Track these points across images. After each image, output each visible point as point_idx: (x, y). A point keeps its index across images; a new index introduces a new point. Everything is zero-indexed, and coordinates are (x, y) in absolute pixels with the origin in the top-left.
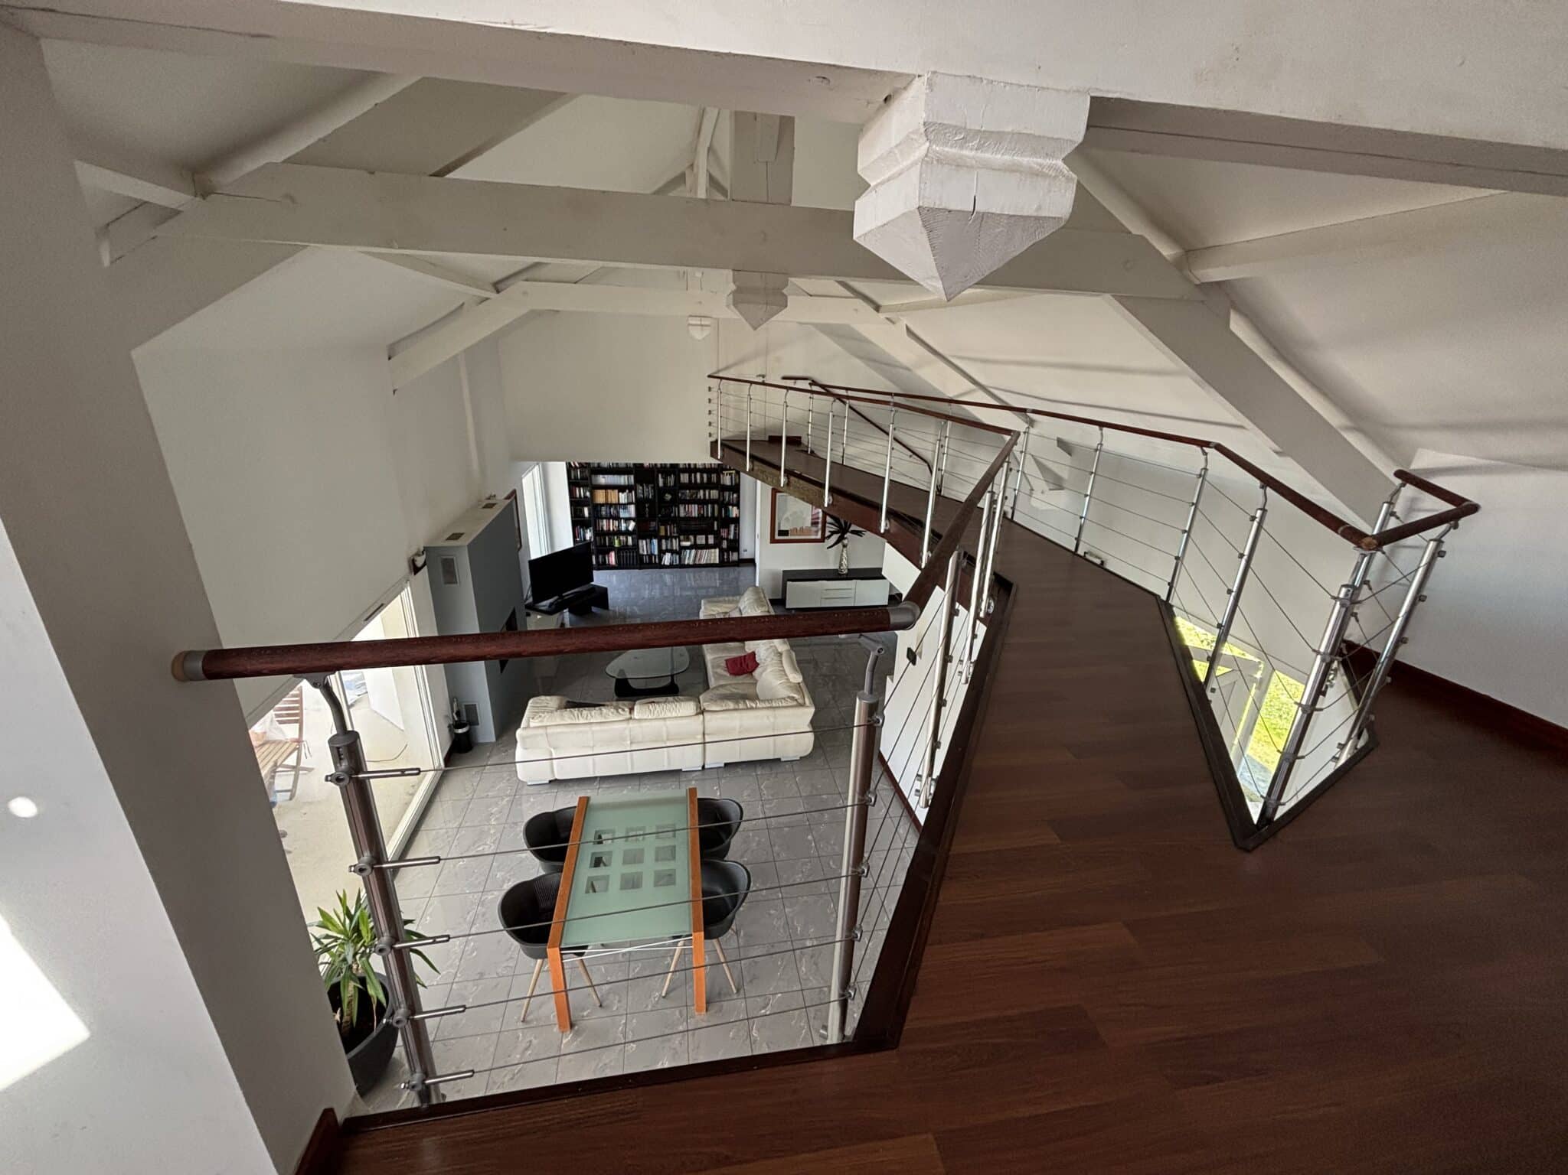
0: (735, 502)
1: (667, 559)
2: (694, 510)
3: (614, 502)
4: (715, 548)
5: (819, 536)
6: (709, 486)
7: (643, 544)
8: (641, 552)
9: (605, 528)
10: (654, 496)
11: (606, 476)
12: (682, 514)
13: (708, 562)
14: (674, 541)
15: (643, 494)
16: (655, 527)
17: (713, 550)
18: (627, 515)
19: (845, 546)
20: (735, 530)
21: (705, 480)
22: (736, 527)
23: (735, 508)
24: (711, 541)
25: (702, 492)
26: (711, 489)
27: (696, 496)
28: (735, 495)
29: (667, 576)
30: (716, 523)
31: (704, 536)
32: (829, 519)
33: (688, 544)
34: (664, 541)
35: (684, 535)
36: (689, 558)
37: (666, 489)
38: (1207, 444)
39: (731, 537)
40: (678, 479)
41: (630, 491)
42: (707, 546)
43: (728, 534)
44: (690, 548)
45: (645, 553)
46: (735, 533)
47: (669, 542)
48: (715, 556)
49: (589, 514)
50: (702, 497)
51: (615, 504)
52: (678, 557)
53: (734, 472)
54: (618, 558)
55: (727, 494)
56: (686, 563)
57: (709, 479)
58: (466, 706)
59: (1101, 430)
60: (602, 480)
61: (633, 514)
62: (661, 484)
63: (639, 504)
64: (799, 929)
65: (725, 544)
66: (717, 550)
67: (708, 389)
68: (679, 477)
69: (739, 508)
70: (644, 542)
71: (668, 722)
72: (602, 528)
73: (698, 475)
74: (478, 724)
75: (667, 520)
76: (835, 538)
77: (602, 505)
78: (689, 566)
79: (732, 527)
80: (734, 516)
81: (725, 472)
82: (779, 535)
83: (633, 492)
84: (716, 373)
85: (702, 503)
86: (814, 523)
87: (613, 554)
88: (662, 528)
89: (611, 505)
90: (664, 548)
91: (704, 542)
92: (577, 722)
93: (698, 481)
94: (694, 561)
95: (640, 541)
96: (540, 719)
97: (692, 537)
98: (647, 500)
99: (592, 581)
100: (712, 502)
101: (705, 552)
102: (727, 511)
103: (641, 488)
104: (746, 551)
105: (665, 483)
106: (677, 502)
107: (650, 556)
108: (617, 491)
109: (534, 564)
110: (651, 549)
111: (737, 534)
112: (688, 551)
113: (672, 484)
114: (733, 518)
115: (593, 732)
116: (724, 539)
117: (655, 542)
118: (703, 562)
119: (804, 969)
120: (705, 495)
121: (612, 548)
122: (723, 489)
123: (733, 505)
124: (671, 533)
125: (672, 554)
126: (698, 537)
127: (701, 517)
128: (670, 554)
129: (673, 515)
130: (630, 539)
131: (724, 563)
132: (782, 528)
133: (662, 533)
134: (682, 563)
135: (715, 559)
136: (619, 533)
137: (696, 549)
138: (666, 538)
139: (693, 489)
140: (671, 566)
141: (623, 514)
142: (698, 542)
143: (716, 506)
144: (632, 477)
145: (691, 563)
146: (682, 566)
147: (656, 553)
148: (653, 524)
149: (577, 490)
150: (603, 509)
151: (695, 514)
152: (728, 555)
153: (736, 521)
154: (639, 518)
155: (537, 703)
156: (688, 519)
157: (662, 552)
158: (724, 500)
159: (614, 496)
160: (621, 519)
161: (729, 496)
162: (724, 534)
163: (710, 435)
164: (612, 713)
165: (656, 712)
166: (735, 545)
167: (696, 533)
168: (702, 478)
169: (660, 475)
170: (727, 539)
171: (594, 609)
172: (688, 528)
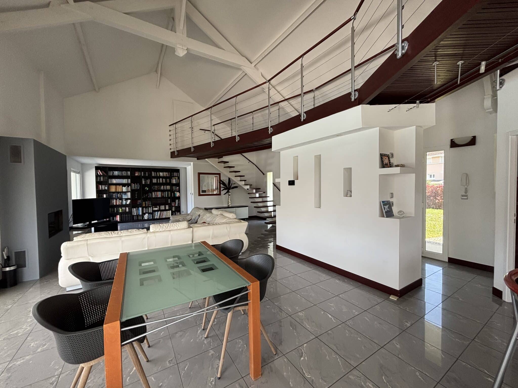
0: (178, 190)
1: (146, 217)
2: (159, 194)
3: (120, 191)
4: (169, 210)
5: (218, 192)
6: (166, 184)
7: (134, 210)
8: (133, 214)
9: (114, 204)
10: (140, 188)
11: (116, 179)
12: (154, 196)
13: (166, 217)
14: (149, 208)
15: (135, 187)
16: (140, 203)
18: (126, 197)
19: (229, 195)
20: (178, 202)
21: (164, 182)
22: (178, 201)
24: (167, 208)
25: (162, 187)
27: (160, 189)
28: (178, 188)
29: (146, 224)
30: (169, 200)
31: (164, 206)
32: (222, 186)
33: (156, 209)
34: (144, 209)
35: (154, 206)
36: (157, 215)
37: (146, 185)
39: (177, 205)
40: (151, 181)
42: (165, 210)
43: (175, 204)
44: (157, 211)
45: (135, 214)
47: (147, 209)
48: (169, 214)
49: (106, 197)
50: (163, 189)
52: (151, 215)
53: (177, 178)
54: (121, 218)
55: (174, 187)
57: (166, 181)
58: (16, 253)
60: (114, 181)
61: (129, 197)
62: (143, 183)
63: (133, 192)
65: (173, 209)
69: (180, 193)
71: (172, 233)
73: (161, 179)
75: (146, 199)
76: (226, 191)
77: (114, 193)
78: (157, 219)
80: (178, 196)
81: (173, 178)
82: (202, 192)
83: (130, 187)
85: (163, 191)
87: (118, 216)
88: (144, 203)
89: (118, 193)
90: (145, 212)
91: (164, 208)
94: (160, 216)
97: (158, 206)
98: (137, 190)
100: (168, 191)
101: (165, 212)
102: (174, 194)
103: (134, 185)
104: (183, 212)
105: (145, 183)
106: (151, 191)
107: (138, 216)
108: (121, 186)
109: (74, 201)
110: (138, 212)
111: (179, 204)
113: (149, 183)
116: (173, 206)
117: (140, 209)
118: (164, 217)
121: (118, 213)
122: (172, 185)
123: (177, 192)
124: (148, 205)
125: (149, 214)
127: (162, 197)
129: (149, 197)
130: (127, 209)
132: (203, 190)
133: (144, 205)
134: (154, 218)
136: (122, 206)
137: (160, 211)
138: (146, 207)
139: (159, 185)
141: (124, 197)
142: (161, 208)
144: (130, 180)
147: (141, 214)
148: (139, 201)
149: (100, 186)
150: (114, 195)
152: (175, 214)
153: (179, 198)
154: (132, 199)
156: (157, 198)
157: (144, 214)
158: (173, 190)
159: (119, 189)
160: (123, 199)
163: (170, 149)
165: (164, 227)
166: (178, 209)
167: (160, 205)
168: (163, 180)
169: (143, 179)
170: (175, 206)
172: (156, 202)
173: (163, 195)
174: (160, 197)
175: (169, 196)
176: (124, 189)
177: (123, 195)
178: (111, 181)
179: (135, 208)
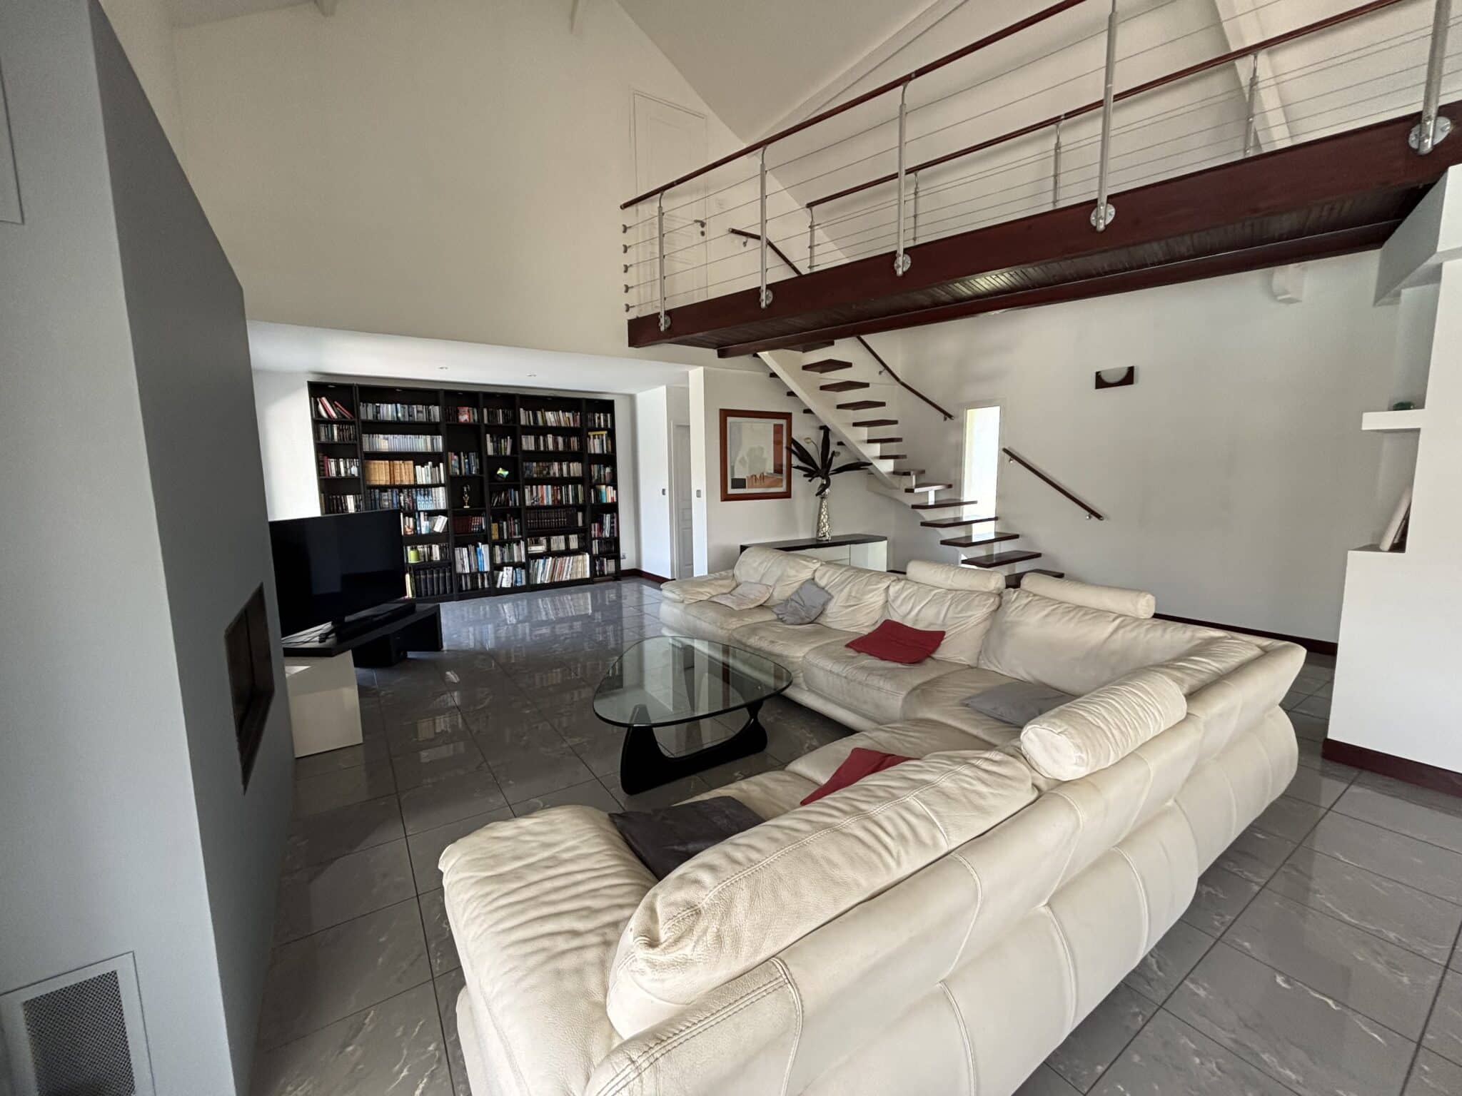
0: (608, 479)
1: (506, 578)
2: (546, 495)
3: (406, 483)
4: (582, 554)
5: (782, 489)
6: (568, 456)
7: (462, 555)
8: (459, 569)
10: (480, 470)
11: (391, 437)
12: (527, 502)
13: (574, 577)
14: (515, 546)
15: (460, 469)
16: (480, 526)
17: (580, 557)
18: (431, 507)
20: (612, 523)
21: (561, 447)
22: (612, 518)
23: (610, 488)
24: (574, 544)
26: (570, 461)
27: (548, 473)
28: (608, 470)
30: (580, 515)
33: (537, 550)
34: (497, 548)
35: (530, 537)
36: (543, 573)
37: (499, 460)
39: (607, 534)
40: (516, 445)
42: (568, 552)
44: (543, 556)
45: (467, 570)
46: (612, 528)
47: (506, 550)
50: (557, 474)
51: (409, 487)
52: (523, 572)
53: (605, 433)
54: (415, 583)
55: (595, 468)
56: (539, 582)
57: (567, 444)
60: (384, 443)
61: (442, 504)
66: (587, 556)
68: (520, 441)
69: (615, 488)
70: (465, 550)
73: (550, 438)
77: (383, 489)
78: (543, 587)
79: (607, 518)
80: (609, 501)
81: (591, 434)
82: (733, 487)
83: (442, 466)
85: (558, 482)
86: (778, 470)
88: (494, 526)
89: (401, 488)
90: (498, 560)
93: (551, 447)
94: (552, 576)
95: (457, 551)
97: (543, 540)
98: (466, 479)
100: (574, 481)
101: (568, 560)
102: (598, 493)
103: (456, 457)
104: (628, 555)
105: (496, 450)
106: (517, 481)
107: (473, 576)
108: (411, 463)
110: (476, 561)
111: (615, 528)
112: (541, 561)
113: (508, 452)
114: (607, 504)
116: (595, 539)
117: (484, 549)
120: (561, 469)
122: (589, 459)
123: (607, 485)
125: (514, 569)
127: (558, 506)
128: (510, 569)
129: (511, 503)
130: (436, 549)
131: (597, 576)
132: (736, 476)
133: (495, 536)
134: (532, 582)
135: (584, 573)
136: (416, 538)
137: (552, 557)
138: (502, 543)
139: (543, 460)
140: (514, 590)
141: (423, 504)
142: (554, 547)
144: (440, 439)
145: (547, 581)
147: (487, 568)
148: (480, 521)
149: (333, 464)
150: (386, 496)
151: (548, 501)
152: (602, 564)
153: (613, 508)
156: (539, 509)
157: (496, 568)
158: (591, 477)
159: (404, 474)
160: (419, 512)
161: (599, 471)
162: (594, 530)
163: (628, 308)
166: (612, 548)
167: (549, 533)
168: (555, 443)
169: (488, 436)
170: (599, 538)
172: (536, 525)
173: (559, 498)
174: (550, 503)
175: (581, 501)
176: (424, 474)
177: (420, 499)
178: (372, 444)
179: (465, 545)
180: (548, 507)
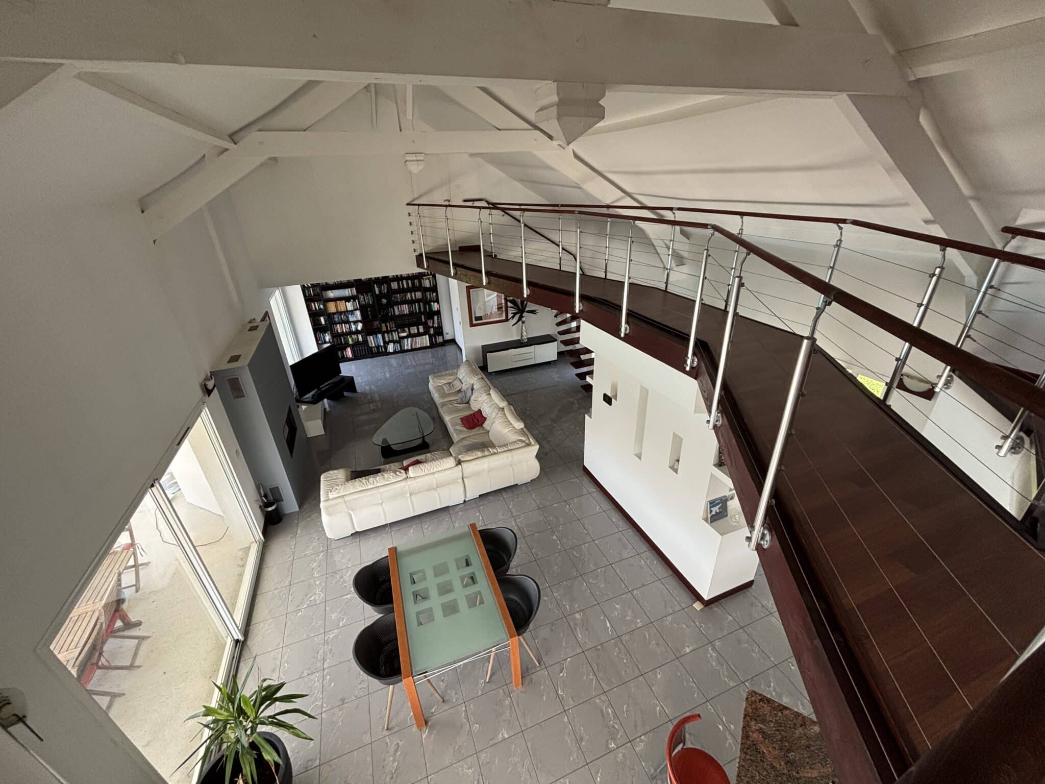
0: (435, 299)
1: (391, 348)
2: (405, 309)
3: (343, 310)
4: (425, 335)
5: (504, 318)
6: (414, 289)
7: (371, 339)
8: (370, 345)
9: (339, 331)
10: (373, 302)
11: (333, 291)
12: (397, 313)
13: (422, 346)
14: (394, 333)
15: (365, 301)
16: (377, 325)
17: (424, 337)
18: (354, 319)
19: (523, 322)
20: (438, 320)
21: (410, 285)
22: (438, 317)
23: (436, 304)
24: (421, 330)
25: (409, 294)
26: (415, 291)
27: (405, 298)
28: (434, 294)
29: (393, 361)
30: (423, 317)
31: (416, 327)
32: (509, 304)
33: (404, 334)
34: (386, 335)
35: (400, 328)
36: (407, 345)
37: (381, 295)
38: (844, 221)
39: (436, 325)
40: (389, 287)
41: (354, 300)
42: (419, 334)
43: (433, 323)
44: (407, 337)
45: (374, 345)
46: (438, 322)
47: (390, 335)
48: (426, 341)
49: (325, 321)
50: (410, 299)
51: (344, 312)
52: (398, 345)
53: (431, 276)
54: (353, 352)
55: (428, 294)
56: (406, 348)
57: (413, 284)
58: (270, 489)
59: (742, 218)
60: (331, 294)
61: (359, 318)
62: (377, 292)
63: (363, 309)
64: (568, 607)
65: (432, 331)
66: (427, 336)
67: (408, 215)
68: (391, 286)
69: (438, 303)
70: (371, 337)
71: (436, 475)
72: (337, 331)
73: (404, 282)
74: (283, 501)
75: (385, 319)
76: (517, 316)
77: (334, 314)
78: (408, 351)
79: (436, 318)
80: (436, 309)
81: (425, 278)
82: (476, 320)
83: (357, 301)
84: (412, 201)
85: (411, 302)
86: (499, 308)
87: (349, 349)
88: (383, 325)
89: (341, 313)
90: (387, 340)
91: (416, 331)
92: (367, 488)
93: (405, 286)
94: (412, 346)
95: (368, 338)
96: (337, 491)
97: (407, 329)
98: (368, 305)
99: (341, 373)
100: (418, 301)
101: (418, 339)
102: (430, 306)
103: (362, 297)
104: (447, 334)
105: (380, 291)
106: (391, 304)
107: (378, 347)
108: (344, 301)
109: (292, 367)
110: (377, 341)
111: (440, 323)
112: (406, 340)
113: (386, 291)
114: (435, 311)
115: (381, 494)
116: (431, 327)
117: (380, 336)
118: (418, 346)
119: (580, 636)
120: (411, 296)
121: (347, 345)
122: (425, 290)
123: (434, 302)
124: (390, 328)
125: (394, 343)
126: (411, 328)
127: (411, 314)
128: (392, 344)
129: (390, 314)
130: (360, 336)
131: (433, 345)
132: (477, 315)
133: (384, 329)
134: (403, 349)
135: (427, 343)
136: (351, 333)
137: (411, 337)
138: (387, 332)
139: (403, 293)
140: (395, 352)
141: (351, 319)
142: (412, 332)
143: (421, 304)
144: (354, 289)
145: (409, 348)
146: (403, 351)
147: (382, 344)
148: (376, 323)
149: (313, 305)
150: (336, 316)
151: (406, 311)
152: (436, 339)
153: (438, 313)
154: (364, 320)
155: (328, 477)
156: (402, 316)
157: (386, 343)
158: (427, 298)
159: (342, 306)
160: (351, 322)
161: (430, 295)
162: (430, 324)
163: (415, 250)
164: (393, 476)
165: (426, 470)
166: (439, 331)
167: (409, 326)
168: (407, 283)
169: (375, 285)
170: (433, 327)
171: (345, 394)
172: (403, 323)
173: (412, 309)
175: (422, 310)
176: (350, 306)
177: (350, 316)
178: (327, 295)
179: (372, 335)
180: (407, 314)
